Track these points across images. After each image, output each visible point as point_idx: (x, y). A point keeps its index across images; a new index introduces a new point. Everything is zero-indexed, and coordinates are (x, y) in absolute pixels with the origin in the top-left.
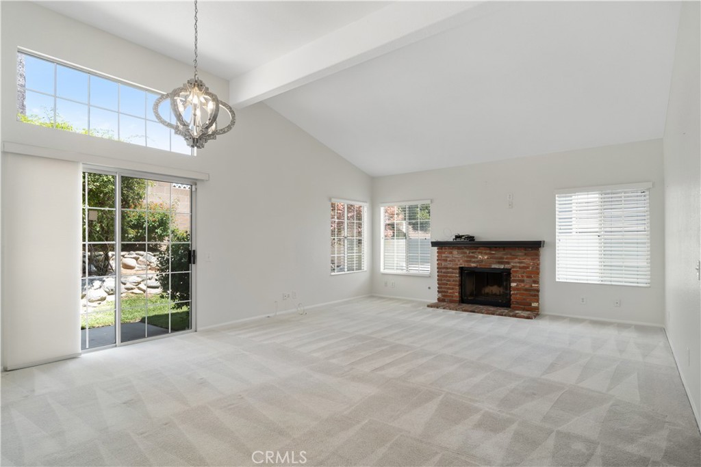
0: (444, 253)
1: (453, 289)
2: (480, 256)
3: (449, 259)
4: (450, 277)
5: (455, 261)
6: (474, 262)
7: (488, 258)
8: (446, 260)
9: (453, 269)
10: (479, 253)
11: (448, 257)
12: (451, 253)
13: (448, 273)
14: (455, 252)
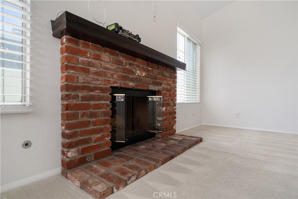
0: (84, 54)
1: (101, 131)
2: (138, 72)
3: (92, 69)
4: (96, 107)
5: (105, 74)
6: (132, 80)
7: (145, 76)
8: (86, 71)
9: (103, 90)
10: (138, 66)
11: (93, 66)
12: (98, 58)
13: (92, 98)
14: (106, 57)
